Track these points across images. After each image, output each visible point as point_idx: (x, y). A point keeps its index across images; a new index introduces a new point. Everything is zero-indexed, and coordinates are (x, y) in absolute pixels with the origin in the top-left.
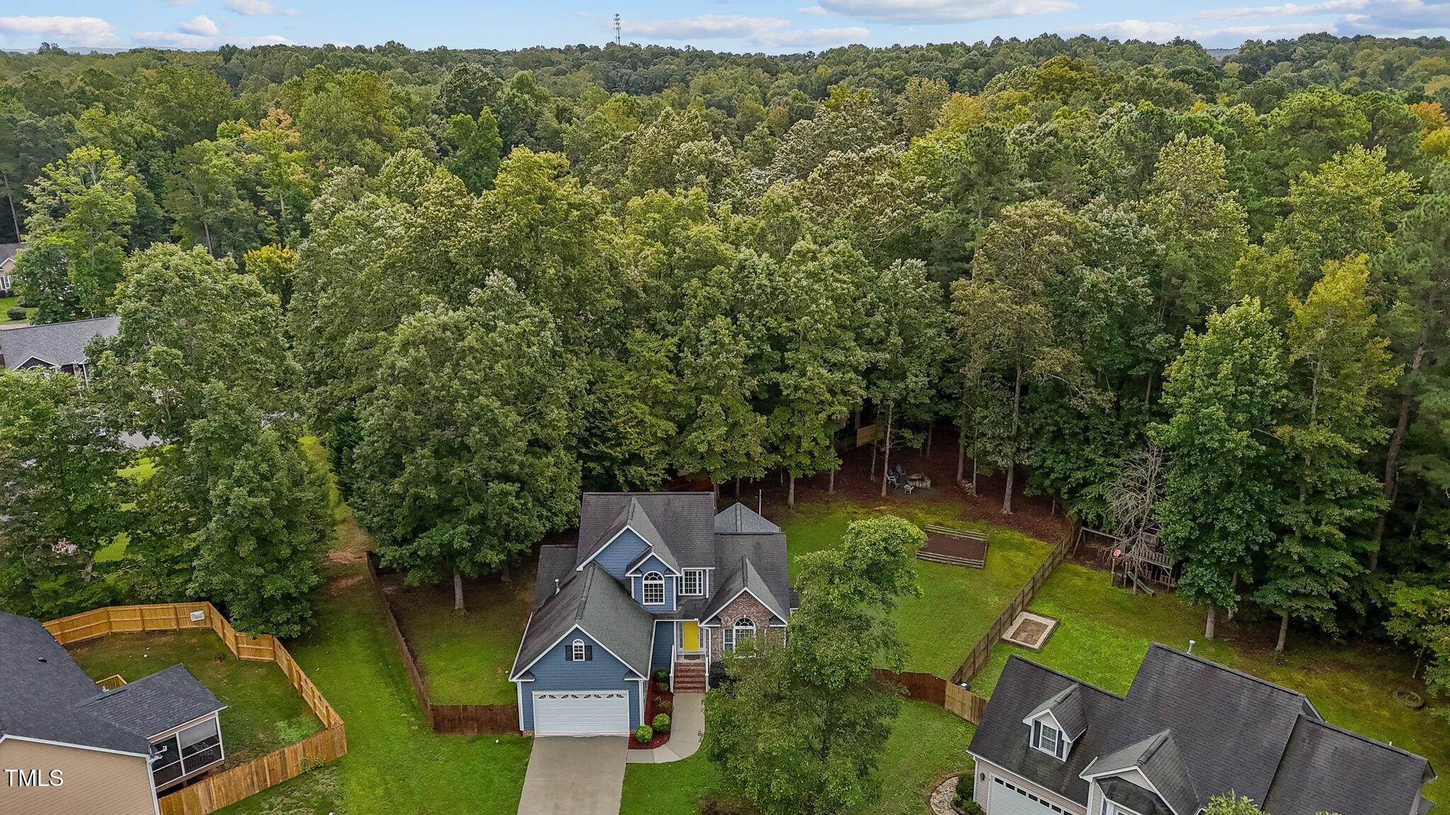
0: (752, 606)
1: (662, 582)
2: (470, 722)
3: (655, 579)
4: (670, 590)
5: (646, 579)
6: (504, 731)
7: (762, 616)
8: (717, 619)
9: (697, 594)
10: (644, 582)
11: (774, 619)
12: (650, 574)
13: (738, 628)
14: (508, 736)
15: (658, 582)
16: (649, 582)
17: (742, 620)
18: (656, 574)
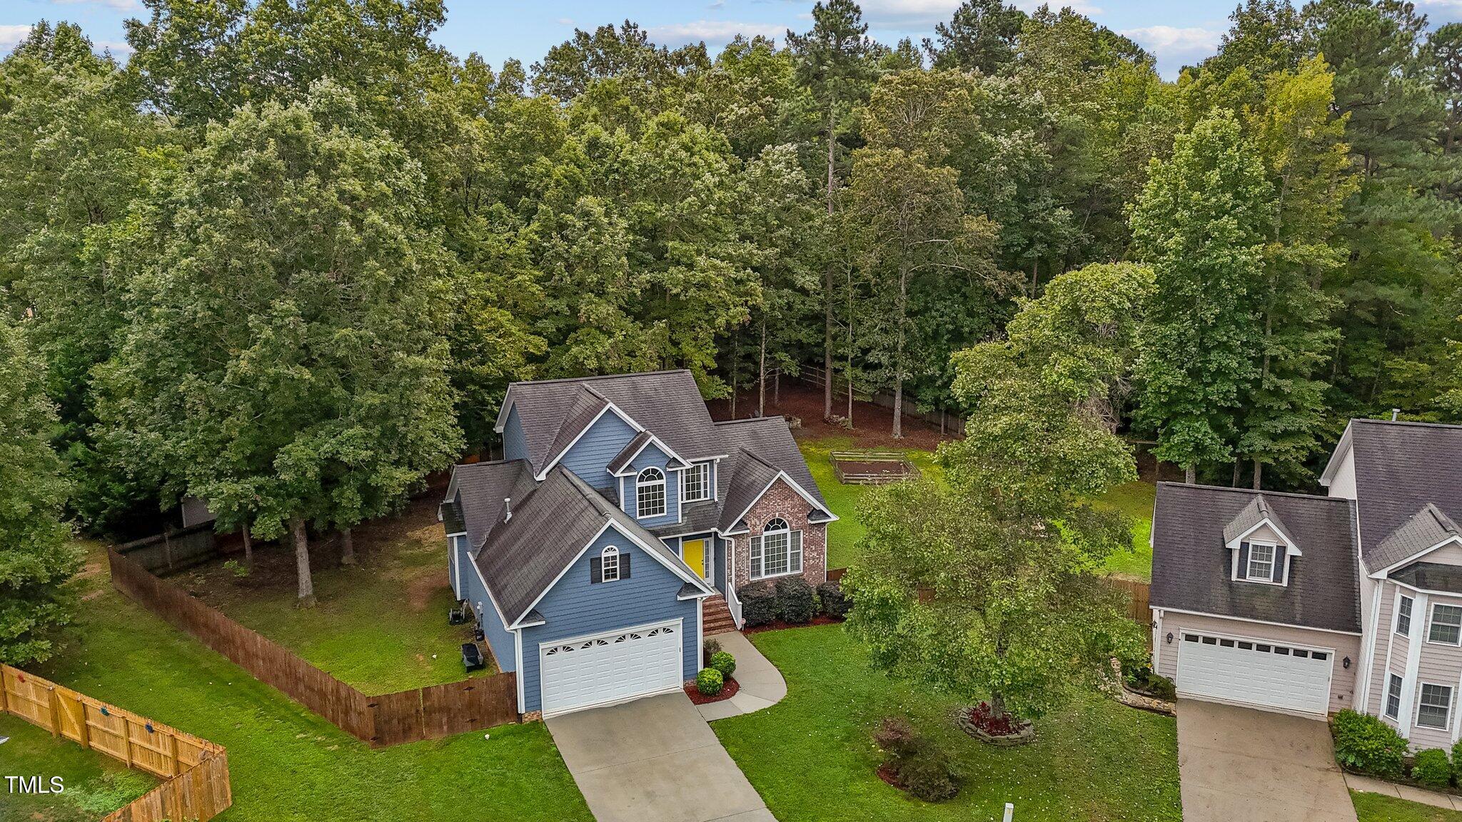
0: (786, 499)
1: (663, 482)
2: (436, 716)
3: (654, 479)
4: (673, 494)
5: (641, 479)
6: (491, 722)
7: (800, 512)
8: (742, 523)
9: (702, 498)
10: (638, 485)
11: (814, 513)
12: (646, 472)
13: (766, 534)
14: (500, 727)
15: (657, 482)
16: (645, 484)
17: (772, 522)
18: (654, 471)
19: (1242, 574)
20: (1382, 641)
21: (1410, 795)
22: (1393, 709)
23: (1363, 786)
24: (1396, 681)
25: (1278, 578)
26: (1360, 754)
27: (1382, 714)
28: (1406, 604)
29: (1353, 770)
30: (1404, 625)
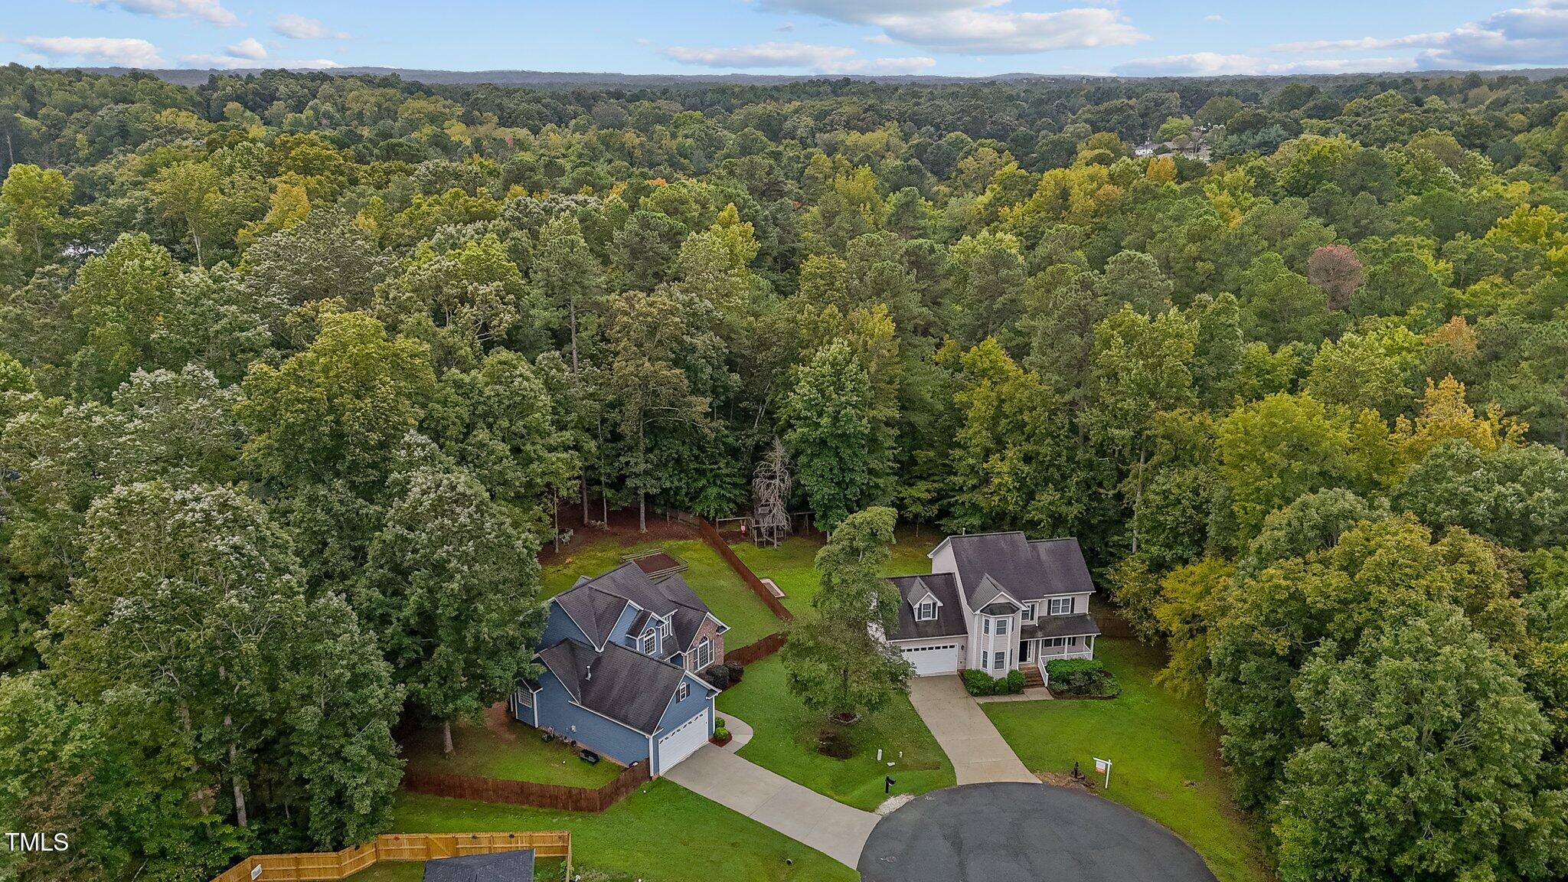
0: (707, 625)
1: (655, 634)
5: (645, 636)
6: (640, 785)
10: (644, 639)
11: (719, 629)
12: (648, 632)
13: (699, 646)
14: (645, 786)
15: (652, 635)
16: (647, 638)
17: (702, 640)
18: (651, 630)
19: (919, 618)
20: (979, 638)
21: (997, 699)
22: (985, 665)
23: (982, 700)
24: (985, 653)
25: (934, 617)
26: (978, 688)
27: (981, 667)
28: (987, 622)
29: (976, 695)
30: (987, 631)
